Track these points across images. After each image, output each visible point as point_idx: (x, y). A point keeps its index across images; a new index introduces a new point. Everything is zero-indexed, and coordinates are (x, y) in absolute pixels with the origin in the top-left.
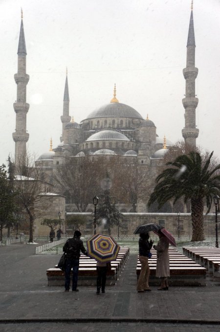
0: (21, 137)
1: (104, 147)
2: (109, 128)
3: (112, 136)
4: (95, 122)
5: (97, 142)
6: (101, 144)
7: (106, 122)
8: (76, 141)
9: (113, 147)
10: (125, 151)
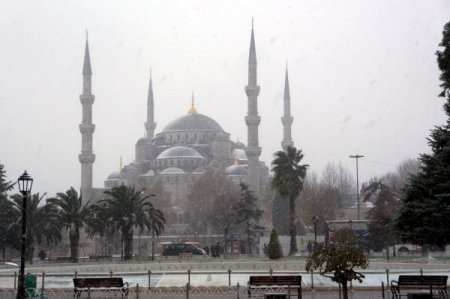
0: (87, 159)
1: (172, 165)
2: (183, 143)
3: (181, 153)
4: (168, 136)
5: (166, 161)
6: (169, 162)
7: (179, 137)
8: (148, 158)
9: (182, 164)
10: (194, 168)
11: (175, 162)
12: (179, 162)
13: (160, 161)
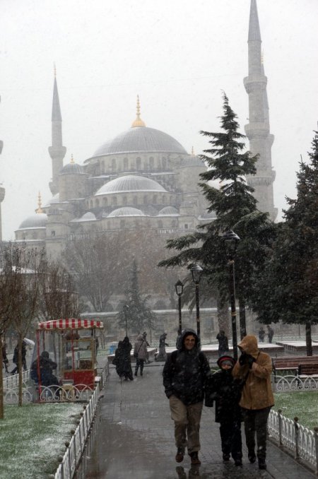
1: (125, 204)
2: (132, 171)
3: (136, 185)
4: (108, 162)
5: (114, 197)
6: (120, 200)
7: (126, 161)
8: (80, 195)
9: (140, 202)
10: (159, 208)
11: (130, 199)
12: (135, 199)
13: (105, 198)
